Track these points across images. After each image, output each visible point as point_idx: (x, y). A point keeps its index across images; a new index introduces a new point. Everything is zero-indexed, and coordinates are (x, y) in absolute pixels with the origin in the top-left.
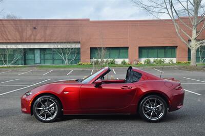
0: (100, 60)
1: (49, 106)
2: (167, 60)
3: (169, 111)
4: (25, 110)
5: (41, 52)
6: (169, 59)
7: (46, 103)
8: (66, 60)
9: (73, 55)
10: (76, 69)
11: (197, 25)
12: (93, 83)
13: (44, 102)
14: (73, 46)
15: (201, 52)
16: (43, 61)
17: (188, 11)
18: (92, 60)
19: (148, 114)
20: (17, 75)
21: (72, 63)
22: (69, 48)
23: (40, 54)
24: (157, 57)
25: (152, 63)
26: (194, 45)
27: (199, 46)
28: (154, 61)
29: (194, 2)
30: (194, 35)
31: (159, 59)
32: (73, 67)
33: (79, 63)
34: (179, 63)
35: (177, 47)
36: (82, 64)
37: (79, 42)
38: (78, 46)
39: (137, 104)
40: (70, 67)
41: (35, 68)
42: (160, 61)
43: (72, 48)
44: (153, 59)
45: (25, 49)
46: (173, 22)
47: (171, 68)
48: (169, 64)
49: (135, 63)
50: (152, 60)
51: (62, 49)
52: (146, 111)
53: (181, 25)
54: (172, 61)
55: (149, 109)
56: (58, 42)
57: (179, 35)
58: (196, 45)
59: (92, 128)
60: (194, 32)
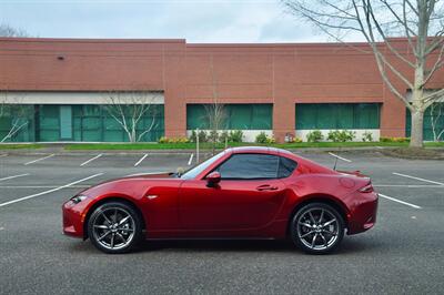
0: (208, 133)
1: (118, 222)
2: (359, 135)
3: (348, 233)
4: (71, 229)
5: (73, 114)
6: (363, 131)
7: (114, 217)
8: (131, 131)
9: (148, 121)
10: (154, 152)
11: (424, 57)
12: (204, 178)
13: (109, 214)
14: (149, 100)
15: (435, 116)
16: (78, 134)
17: (405, 24)
18: (190, 132)
19: (307, 239)
20: (22, 165)
21: (144, 139)
22: (138, 105)
23: (73, 118)
24: (338, 127)
25: (325, 140)
26: (419, 102)
27: (430, 103)
28: (331, 137)
29: (419, 7)
30: (419, 79)
31: (341, 131)
32: (148, 147)
33: (162, 139)
34: (385, 140)
35: (381, 104)
36: (167, 142)
37: (163, 92)
38: (159, 100)
39: (287, 220)
40: (141, 147)
41: (62, 149)
42: (343, 136)
43: (146, 105)
44: (328, 131)
45: (37, 106)
46: (372, 50)
47: (368, 151)
48: (363, 144)
49: (287, 140)
50: (325, 133)
51: (124, 106)
52: (303, 233)
53: (390, 56)
54: (369, 136)
55: (310, 229)
56: (113, 92)
57: (386, 79)
58: (423, 101)
59: (202, 263)
60: (419, 72)
